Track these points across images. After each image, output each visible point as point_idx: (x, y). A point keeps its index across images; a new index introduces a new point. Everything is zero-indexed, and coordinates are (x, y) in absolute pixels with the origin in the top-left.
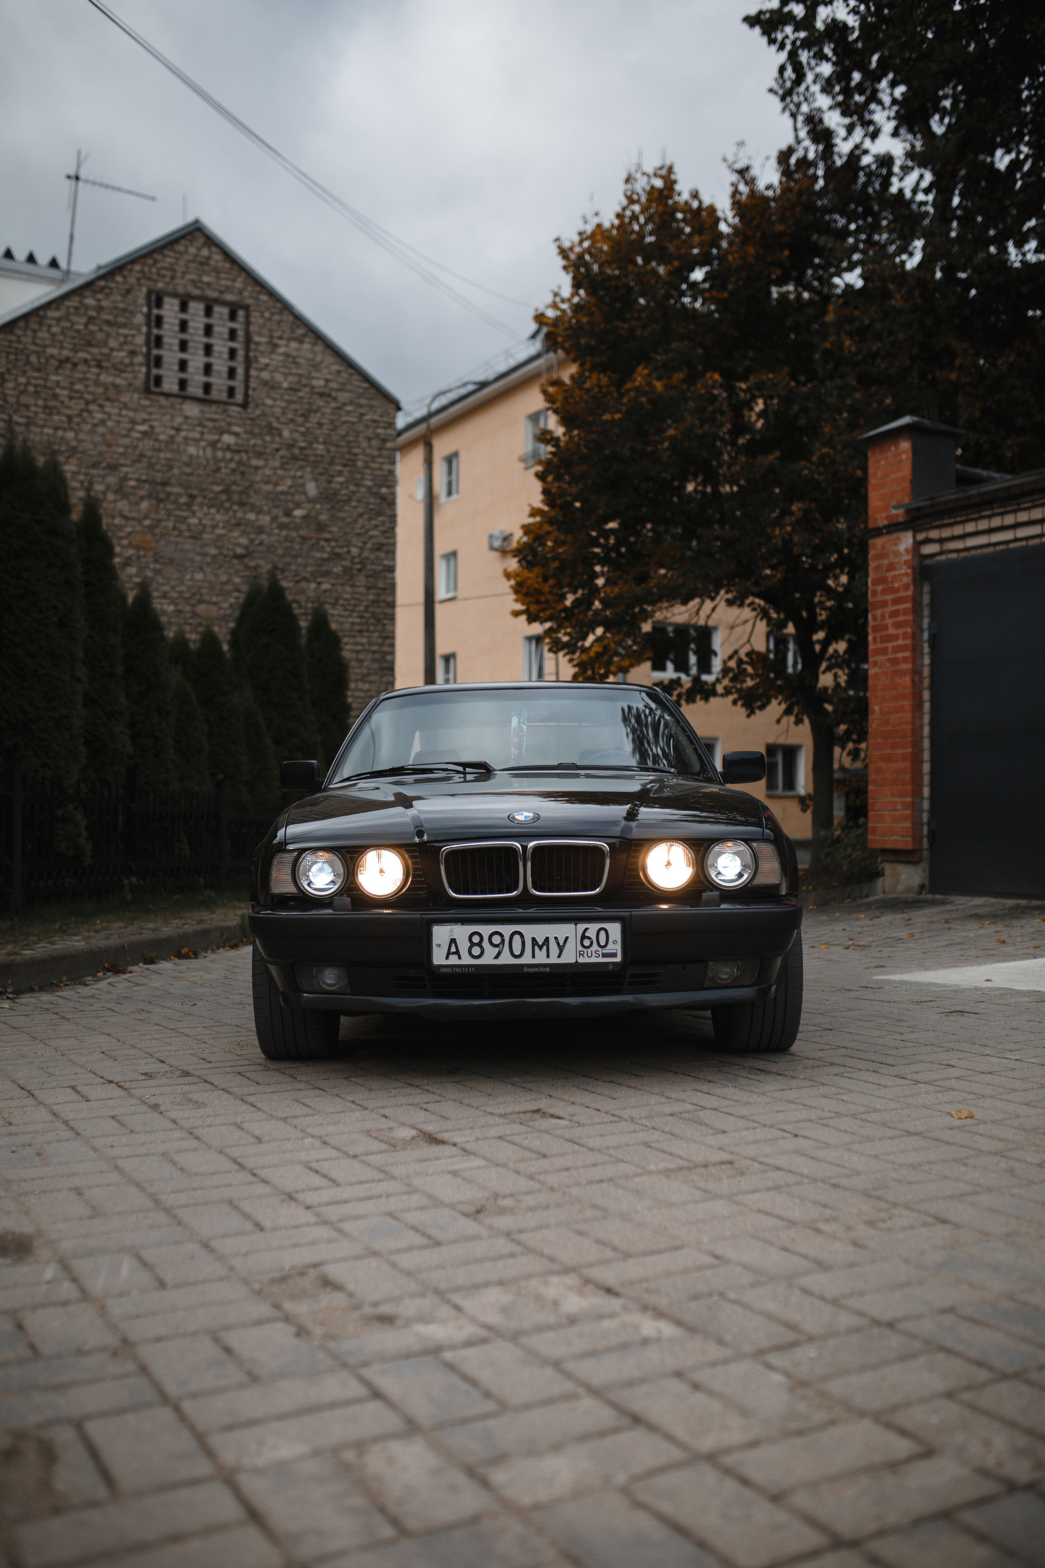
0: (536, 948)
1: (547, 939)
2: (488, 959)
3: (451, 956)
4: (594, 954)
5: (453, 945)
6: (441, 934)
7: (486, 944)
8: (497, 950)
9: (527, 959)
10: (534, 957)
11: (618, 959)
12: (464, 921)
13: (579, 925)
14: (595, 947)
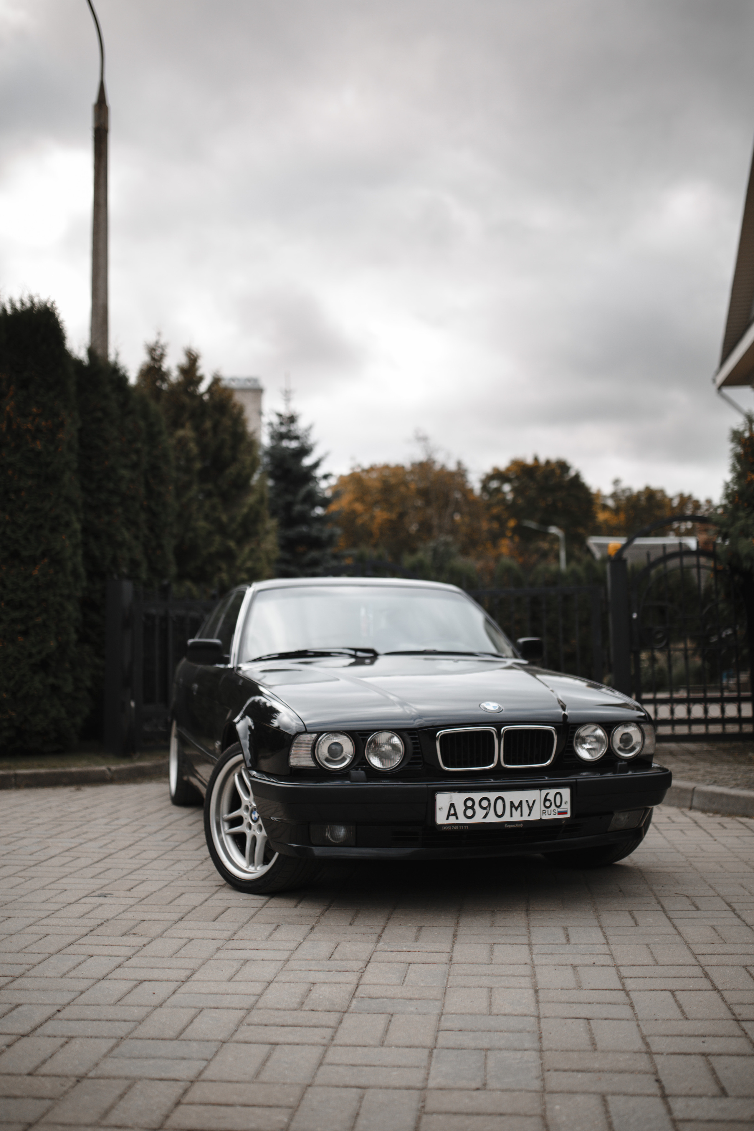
0: (513, 809)
1: (521, 802)
2: (478, 819)
3: (450, 817)
4: (552, 813)
5: (452, 809)
6: (443, 800)
7: (477, 807)
8: (485, 811)
9: (506, 818)
10: (511, 816)
11: (568, 815)
12: (460, 790)
13: (543, 791)
14: (553, 807)
